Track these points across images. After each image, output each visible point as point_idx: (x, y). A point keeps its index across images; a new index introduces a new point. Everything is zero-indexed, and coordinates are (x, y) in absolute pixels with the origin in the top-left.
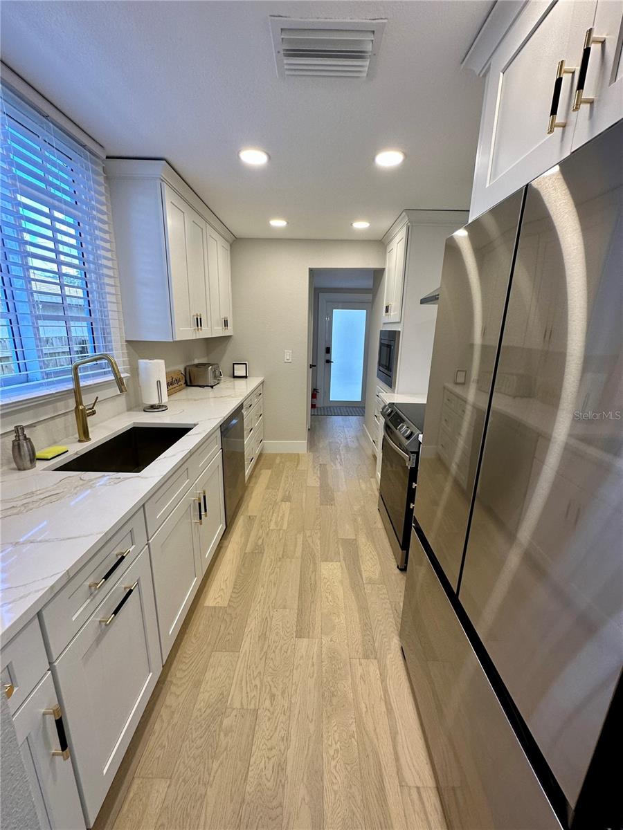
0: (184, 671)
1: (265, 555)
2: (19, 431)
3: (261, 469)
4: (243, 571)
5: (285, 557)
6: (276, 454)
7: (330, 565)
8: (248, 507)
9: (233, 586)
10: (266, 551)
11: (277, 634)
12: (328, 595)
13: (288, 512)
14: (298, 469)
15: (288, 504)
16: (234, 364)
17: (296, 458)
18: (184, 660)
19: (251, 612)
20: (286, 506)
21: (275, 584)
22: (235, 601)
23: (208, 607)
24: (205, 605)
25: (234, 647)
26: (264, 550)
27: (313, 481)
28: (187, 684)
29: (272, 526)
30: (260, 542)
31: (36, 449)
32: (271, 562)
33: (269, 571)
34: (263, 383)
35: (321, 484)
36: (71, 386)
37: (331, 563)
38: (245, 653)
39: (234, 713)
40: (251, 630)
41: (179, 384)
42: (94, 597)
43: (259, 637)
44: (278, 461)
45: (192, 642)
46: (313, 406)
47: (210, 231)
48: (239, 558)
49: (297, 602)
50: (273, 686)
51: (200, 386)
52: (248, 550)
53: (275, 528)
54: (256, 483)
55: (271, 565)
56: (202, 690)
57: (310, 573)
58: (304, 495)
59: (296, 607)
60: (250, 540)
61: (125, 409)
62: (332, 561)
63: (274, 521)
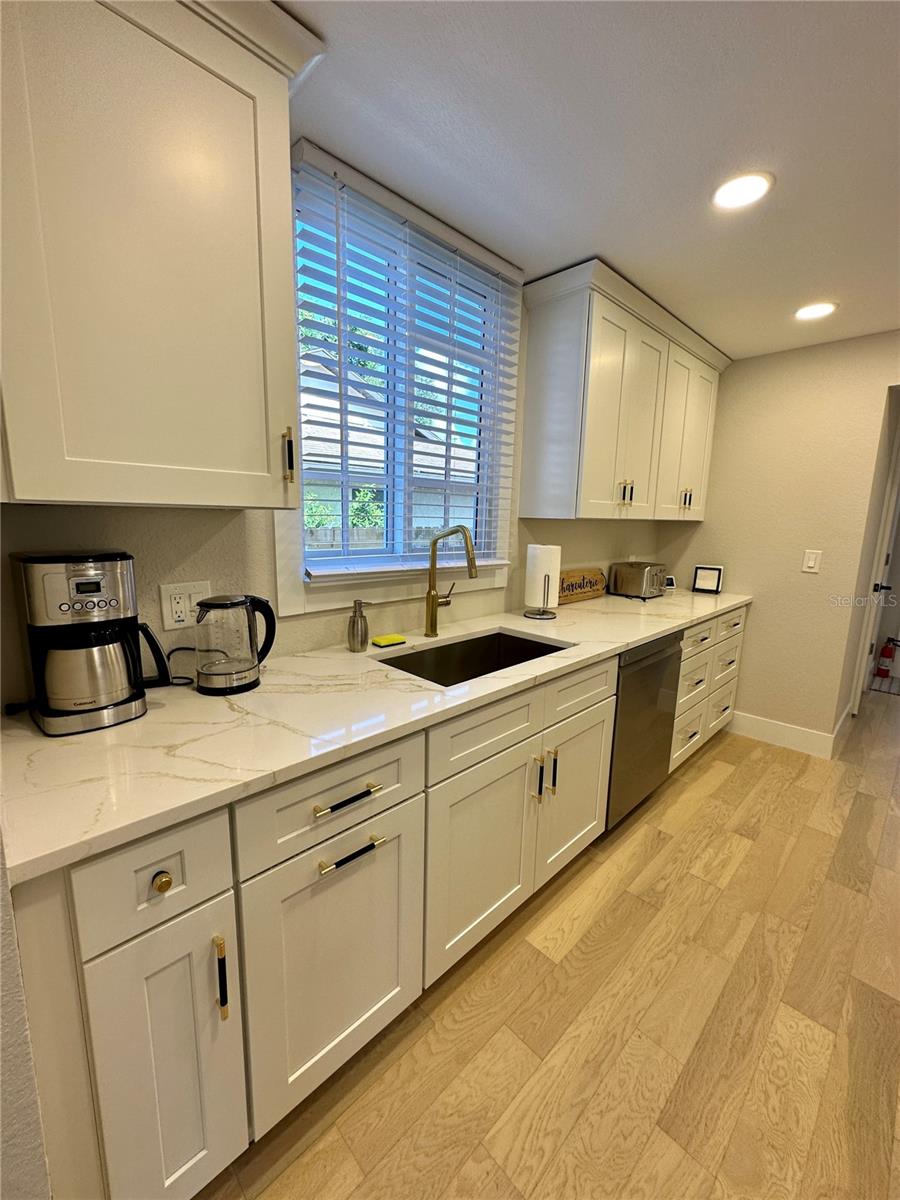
0: (456, 1022)
1: (660, 914)
2: (358, 606)
3: (715, 759)
4: (609, 920)
5: (700, 942)
6: (759, 742)
7: (802, 1024)
8: (663, 814)
9: (581, 935)
10: (664, 910)
11: (622, 1084)
12: (771, 1089)
13: (739, 858)
14: (798, 783)
15: (747, 843)
16: (697, 568)
17: (801, 763)
18: (463, 1004)
19: (592, 1002)
20: (741, 847)
21: (657, 982)
22: (574, 964)
23: (531, 945)
24: (527, 938)
25: (540, 1045)
26: (662, 905)
27: (827, 820)
28: (450, 1045)
29: (697, 869)
30: (661, 886)
31: (370, 632)
32: (668, 934)
33: (657, 950)
34: (748, 605)
35: (842, 834)
36: (427, 565)
37: (808, 1022)
38: (551, 1070)
39: (487, 1165)
40: (579, 1036)
41: (594, 588)
42: (317, 827)
43: (587, 1061)
44: (757, 754)
45: (484, 985)
46: (881, 673)
47: (676, 351)
48: (611, 893)
49: (689, 1051)
50: (570, 1183)
51: (627, 596)
52: (634, 888)
53: (701, 874)
54: (695, 779)
55: (664, 940)
56: (462, 1075)
57: (744, 1009)
58: (793, 840)
59: (683, 1061)
60: (643, 873)
61: (502, 609)
62: (813, 1017)
63: (705, 861)
